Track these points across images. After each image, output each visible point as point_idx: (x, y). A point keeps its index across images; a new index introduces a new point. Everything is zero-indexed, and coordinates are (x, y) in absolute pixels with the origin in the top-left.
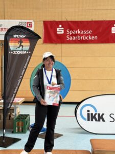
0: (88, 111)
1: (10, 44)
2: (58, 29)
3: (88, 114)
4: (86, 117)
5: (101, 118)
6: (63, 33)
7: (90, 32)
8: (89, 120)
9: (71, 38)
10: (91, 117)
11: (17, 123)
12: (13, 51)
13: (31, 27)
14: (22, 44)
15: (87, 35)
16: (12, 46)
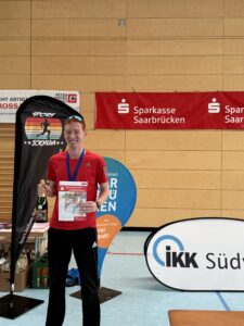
0: (168, 248)
1: (26, 127)
2: (120, 106)
3: (168, 254)
4: (164, 259)
6: (127, 111)
7: (173, 111)
8: (168, 265)
9: (141, 121)
11: (38, 270)
12: (31, 140)
13: (75, 102)
14: (48, 128)
15: (167, 116)
16: (30, 130)
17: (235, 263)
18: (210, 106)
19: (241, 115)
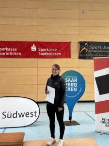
9: (1, 54)
17: (15, 116)
18: (32, 47)
19: (45, 52)
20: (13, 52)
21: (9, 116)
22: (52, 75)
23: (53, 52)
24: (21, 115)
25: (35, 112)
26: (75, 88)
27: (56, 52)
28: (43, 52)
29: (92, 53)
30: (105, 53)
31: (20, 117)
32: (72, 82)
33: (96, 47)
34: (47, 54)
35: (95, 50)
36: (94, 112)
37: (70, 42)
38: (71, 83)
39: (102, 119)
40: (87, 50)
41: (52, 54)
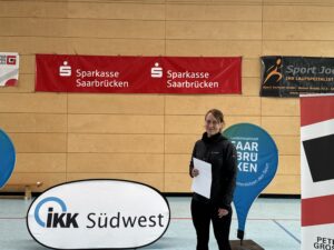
0: (51, 209)
2: (61, 68)
3: (50, 216)
4: (45, 220)
5: (72, 221)
6: (69, 74)
8: (49, 225)
9: (84, 84)
10: (54, 220)
13: (14, 64)
17: (115, 222)
18: (153, 70)
19: (182, 80)
20: (110, 79)
21: (102, 223)
22: (205, 134)
23: (201, 80)
24: (129, 222)
25: (160, 217)
26: (254, 163)
27: (208, 81)
28: (177, 80)
29: (294, 83)
30: (324, 84)
31: (126, 226)
32: (247, 151)
33: (303, 70)
34: (188, 85)
35: (300, 75)
36: (300, 223)
37: (241, 58)
38: (243, 152)
39: (319, 239)
40: (281, 77)
41: (198, 85)
